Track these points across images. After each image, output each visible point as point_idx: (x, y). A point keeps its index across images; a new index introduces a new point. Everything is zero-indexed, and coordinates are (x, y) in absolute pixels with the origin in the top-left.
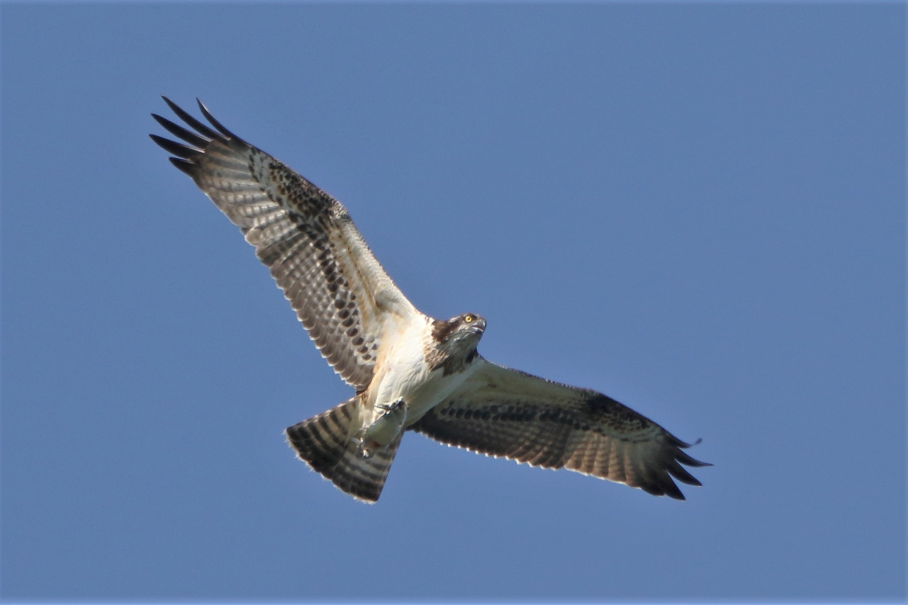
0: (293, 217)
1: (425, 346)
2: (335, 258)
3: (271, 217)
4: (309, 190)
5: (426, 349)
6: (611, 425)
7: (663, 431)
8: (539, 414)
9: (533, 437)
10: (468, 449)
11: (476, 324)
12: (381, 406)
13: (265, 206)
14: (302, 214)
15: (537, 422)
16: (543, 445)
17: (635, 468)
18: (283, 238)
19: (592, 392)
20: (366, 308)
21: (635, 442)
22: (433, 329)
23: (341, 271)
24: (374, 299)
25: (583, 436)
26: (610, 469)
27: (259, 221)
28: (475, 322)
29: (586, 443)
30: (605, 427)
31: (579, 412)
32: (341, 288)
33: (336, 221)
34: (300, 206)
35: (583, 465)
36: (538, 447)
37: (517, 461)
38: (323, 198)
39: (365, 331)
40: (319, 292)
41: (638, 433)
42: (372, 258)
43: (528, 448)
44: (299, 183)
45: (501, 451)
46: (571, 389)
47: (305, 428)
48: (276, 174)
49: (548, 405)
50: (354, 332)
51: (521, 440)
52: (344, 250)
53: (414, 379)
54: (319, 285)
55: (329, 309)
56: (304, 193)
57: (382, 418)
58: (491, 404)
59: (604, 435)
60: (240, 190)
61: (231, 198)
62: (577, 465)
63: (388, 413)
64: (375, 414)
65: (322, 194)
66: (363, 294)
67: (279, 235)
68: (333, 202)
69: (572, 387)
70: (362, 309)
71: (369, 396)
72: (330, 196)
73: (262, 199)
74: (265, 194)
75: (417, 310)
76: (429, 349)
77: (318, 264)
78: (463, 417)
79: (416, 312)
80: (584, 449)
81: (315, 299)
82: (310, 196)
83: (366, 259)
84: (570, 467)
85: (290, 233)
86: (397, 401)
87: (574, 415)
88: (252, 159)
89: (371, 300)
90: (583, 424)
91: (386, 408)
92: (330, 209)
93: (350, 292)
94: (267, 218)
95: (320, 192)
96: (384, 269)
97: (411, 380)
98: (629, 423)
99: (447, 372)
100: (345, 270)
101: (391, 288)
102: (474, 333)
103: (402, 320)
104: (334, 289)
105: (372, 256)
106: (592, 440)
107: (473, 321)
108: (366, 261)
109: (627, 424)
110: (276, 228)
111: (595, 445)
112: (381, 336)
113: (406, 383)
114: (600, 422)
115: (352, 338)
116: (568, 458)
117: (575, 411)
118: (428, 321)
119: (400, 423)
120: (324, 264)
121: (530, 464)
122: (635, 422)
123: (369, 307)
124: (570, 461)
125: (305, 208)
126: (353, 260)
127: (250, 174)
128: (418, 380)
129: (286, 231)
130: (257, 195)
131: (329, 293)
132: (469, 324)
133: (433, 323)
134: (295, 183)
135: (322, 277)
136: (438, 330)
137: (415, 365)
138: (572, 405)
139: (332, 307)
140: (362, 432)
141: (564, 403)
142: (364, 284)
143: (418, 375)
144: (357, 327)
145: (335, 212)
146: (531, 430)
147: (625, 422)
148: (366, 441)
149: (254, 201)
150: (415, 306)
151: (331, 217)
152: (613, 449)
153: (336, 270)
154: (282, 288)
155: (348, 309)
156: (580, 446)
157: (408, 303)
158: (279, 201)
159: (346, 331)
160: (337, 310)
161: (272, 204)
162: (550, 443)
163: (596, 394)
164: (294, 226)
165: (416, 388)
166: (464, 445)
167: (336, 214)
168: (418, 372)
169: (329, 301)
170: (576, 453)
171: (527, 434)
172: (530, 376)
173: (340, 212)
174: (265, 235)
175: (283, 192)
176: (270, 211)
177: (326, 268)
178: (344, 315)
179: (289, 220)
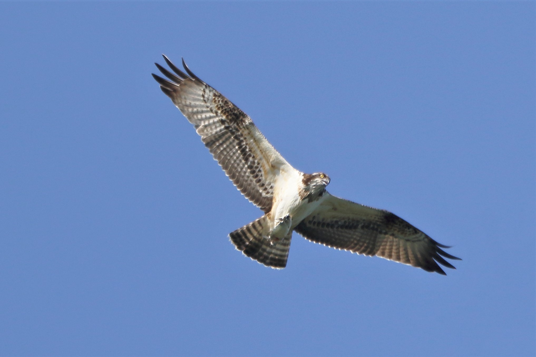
0: (223, 122)
1: (298, 187)
2: (247, 144)
3: (211, 121)
4: (233, 108)
5: (299, 189)
6: (399, 231)
7: (427, 236)
8: (360, 226)
9: (358, 238)
10: (324, 245)
11: (324, 180)
12: (278, 219)
13: (208, 115)
14: (228, 121)
15: (359, 230)
16: (364, 242)
17: (416, 256)
18: (216, 133)
19: (387, 211)
20: (266, 169)
21: (413, 242)
22: (303, 178)
23: (250, 151)
24: (270, 163)
25: (385, 238)
26: (401, 257)
27: (204, 122)
28: (325, 179)
29: (387, 242)
30: (396, 232)
31: (381, 224)
32: (251, 159)
33: (247, 126)
34: (227, 117)
35: (386, 254)
36: (361, 244)
37: (351, 251)
38: (240, 114)
39: (266, 180)
40: (238, 162)
41: (414, 236)
42: (268, 143)
43: (356, 245)
44: (228, 104)
45: (343, 246)
46: (375, 210)
47: (239, 233)
48: (216, 99)
49: (364, 220)
50: (259, 181)
51: (352, 240)
52: (252, 140)
53: (295, 204)
54: (238, 158)
55: (244, 170)
56: (231, 110)
57: (279, 225)
58: (335, 220)
59: (396, 237)
60: (196, 106)
61: (190, 110)
62: (383, 254)
63: (282, 222)
64: (275, 223)
65: (240, 111)
66: (264, 161)
67: (214, 132)
68: (245, 116)
69: (375, 209)
70: (264, 169)
71: (272, 215)
72: (244, 113)
73: (207, 112)
74: (209, 109)
75: (294, 169)
76: (300, 189)
77: (237, 147)
78: (320, 226)
79: (294, 170)
80: (386, 245)
81: (236, 165)
82: (234, 112)
83: (265, 144)
84: (379, 255)
85: (221, 130)
86: (286, 216)
87: (378, 226)
88: (204, 91)
89: (269, 164)
90: (384, 231)
91: (281, 219)
92: (244, 119)
93: (256, 161)
94: (209, 121)
95: (239, 110)
96: (275, 148)
97: (292, 205)
98: (408, 230)
99: (310, 201)
100: (253, 150)
101: (279, 158)
102: (322, 184)
103: (286, 174)
104: (247, 160)
105: (268, 142)
106: (389, 240)
107: (324, 178)
108: (265, 145)
109: (407, 231)
110: (213, 127)
111: (391, 243)
112: (275, 181)
113: (291, 206)
114: (392, 230)
115: (258, 184)
116: (378, 250)
117: (378, 223)
118: (300, 174)
119: (289, 227)
120: (240, 147)
121: (358, 253)
122: (411, 230)
123: (267, 167)
124: (379, 252)
125: (230, 117)
126: (257, 145)
127: (202, 98)
128: (296, 205)
129: (218, 129)
130: (205, 109)
131: (243, 161)
132: (321, 179)
133: (303, 175)
134: (226, 105)
135: (239, 154)
136: (305, 178)
137: (295, 197)
138: (377, 219)
139: (246, 169)
140: (269, 233)
141: (373, 218)
142: (264, 156)
143: (296, 202)
144: (261, 178)
145: (246, 121)
146: (357, 234)
147: (406, 230)
148: (271, 237)
149: (202, 112)
150: (293, 167)
151: (244, 124)
152: (401, 245)
153: (247, 150)
154: (217, 160)
155: (255, 169)
156: (383, 244)
157: (289, 165)
158: (216, 113)
159: (255, 180)
160: (249, 170)
161: (212, 114)
162: (367, 241)
163: (388, 212)
164: (223, 127)
165: (296, 209)
166: (322, 242)
167: (247, 122)
168: (296, 200)
169: (244, 165)
170: (381, 247)
171: (355, 237)
172: (354, 203)
173: (249, 121)
174: (207, 131)
175: (219, 109)
176: (210, 118)
177: (241, 149)
178: (253, 172)
179: (220, 123)
